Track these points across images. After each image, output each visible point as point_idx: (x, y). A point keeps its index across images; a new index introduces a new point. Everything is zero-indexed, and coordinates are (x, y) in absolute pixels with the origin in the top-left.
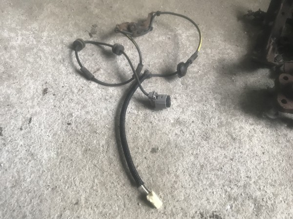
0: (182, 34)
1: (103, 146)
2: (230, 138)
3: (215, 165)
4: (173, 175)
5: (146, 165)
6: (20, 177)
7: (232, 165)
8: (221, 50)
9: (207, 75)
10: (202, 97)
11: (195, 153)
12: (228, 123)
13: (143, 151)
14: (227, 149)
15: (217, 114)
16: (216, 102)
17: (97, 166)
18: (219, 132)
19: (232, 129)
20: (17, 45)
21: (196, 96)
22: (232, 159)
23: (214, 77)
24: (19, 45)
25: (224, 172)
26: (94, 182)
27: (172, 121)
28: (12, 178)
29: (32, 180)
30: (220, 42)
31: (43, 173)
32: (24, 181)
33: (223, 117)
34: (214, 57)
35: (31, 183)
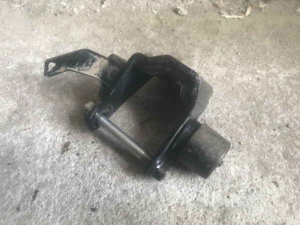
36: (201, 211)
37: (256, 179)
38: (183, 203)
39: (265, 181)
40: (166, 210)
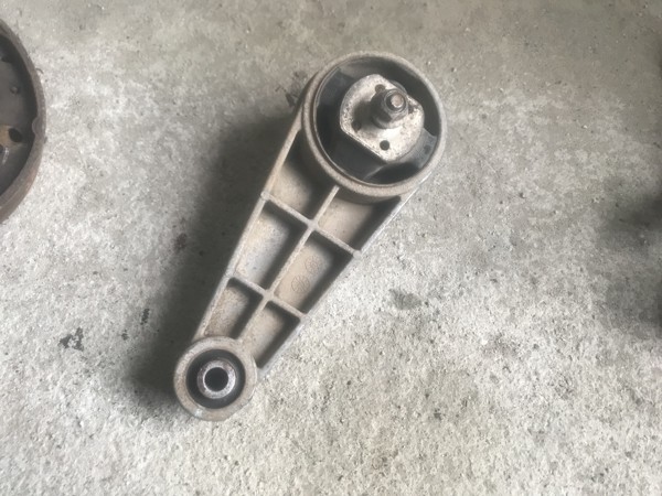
0: (517, 108)
1: (314, 395)
2: (627, 397)
3: (586, 465)
4: (480, 482)
5: (417, 453)
6: (121, 456)
7: (628, 467)
8: (614, 155)
9: (575, 223)
10: (559, 281)
11: (536, 429)
12: (623, 357)
13: (409, 414)
14: (617, 425)
15: (596, 331)
16: (595, 297)
17: (300, 444)
18: (599, 378)
19: (634, 372)
20: (116, 119)
21: (545, 277)
22: (628, 454)
23: (592, 230)
24: (121, 119)
25: (607, 486)
26: (292, 483)
27: (484, 342)
28: (105, 457)
29: (149, 465)
30: (612, 132)
31: (173, 451)
32: (131, 466)
33: (611, 340)
34: (595, 173)
35: (146, 473)
36: (389, 324)
37: (468, 278)
38: (363, 314)
39: (480, 279)
40: (340, 325)
